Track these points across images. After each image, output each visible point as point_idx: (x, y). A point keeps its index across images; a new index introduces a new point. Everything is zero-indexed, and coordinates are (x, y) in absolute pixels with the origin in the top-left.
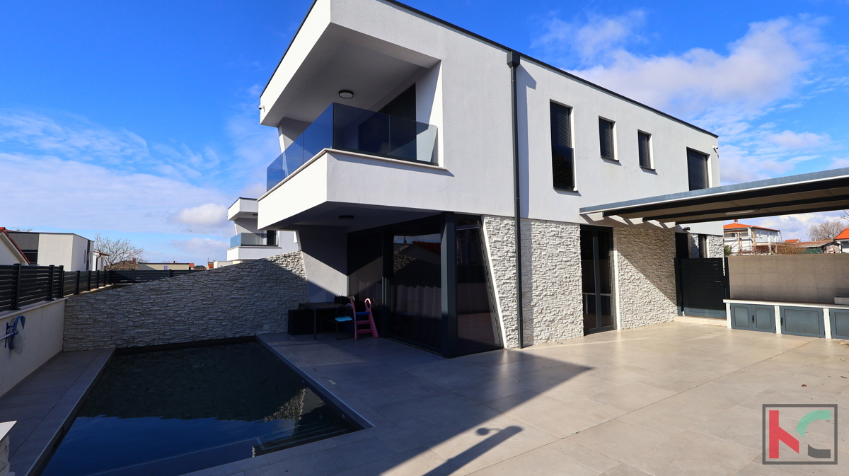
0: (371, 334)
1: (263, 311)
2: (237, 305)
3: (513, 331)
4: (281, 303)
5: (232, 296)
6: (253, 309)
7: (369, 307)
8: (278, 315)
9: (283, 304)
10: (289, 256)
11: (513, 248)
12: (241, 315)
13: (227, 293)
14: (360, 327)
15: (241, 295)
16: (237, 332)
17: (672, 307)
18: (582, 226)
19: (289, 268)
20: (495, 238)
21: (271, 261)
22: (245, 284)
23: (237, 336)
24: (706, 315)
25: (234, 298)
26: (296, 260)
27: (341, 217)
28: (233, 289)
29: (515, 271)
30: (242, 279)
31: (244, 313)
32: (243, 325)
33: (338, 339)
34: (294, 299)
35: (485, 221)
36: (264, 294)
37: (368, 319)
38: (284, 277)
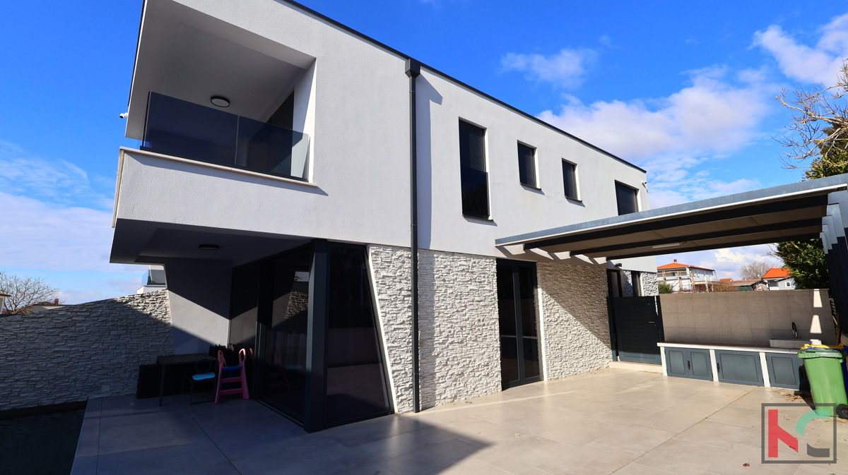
0: (240, 396)
1: (103, 368)
2: (63, 360)
3: (406, 389)
4: (131, 356)
5: (57, 349)
6: (87, 365)
7: (242, 360)
8: (125, 371)
9: (134, 357)
10: (149, 296)
11: (407, 285)
12: (67, 374)
13: (49, 345)
14: (224, 386)
15: (71, 347)
16: (59, 397)
17: (607, 352)
18: (499, 260)
19: (147, 311)
20: (384, 273)
21: (122, 303)
22: (79, 331)
23: (56, 403)
24: (641, 360)
25: (59, 352)
26: (159, 301)
27: (201, 246)
28: (58, 339)
29: (410, 314)
30: (74, 325)
31: (74, 371)
32: (69, 387)
34: (152, 350)
35: (371, 251)
36: (106, 345)
38: (140, 322)
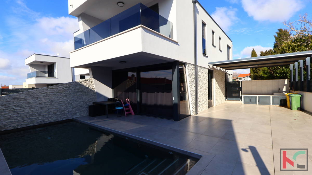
1: (76, 107)
2: (63, 104)
3: (194, 108)
4: (84, 102)
5: (61, 100)
6: (71, 106)
7: (128, 102)
8: (83, 108)
9: (85, 103)
10: (87, 80)
11: (194, 77)
12: (65, 109)
13: (58, 99)
15: (65, 99)
16: (64, 118)
17: (224, 98)
18: (208, 70)
19: (87, 86)
20: (189, 73)
21: (79, 83)
22: (67, 94)
23: (64, 119)
24: (234, 100)
25: (61, 101)
26: (90, 82)
27: (120, 62)
28: (61, 96)
29: (194, 86)
30: (65, 91)
31: (67, 108)
32: (67, 114)
33: (118, 117)
34: (90, 100)
35: (187, 65)
36: (76, 99)
37: (128, 108)
38: (85, 90)
